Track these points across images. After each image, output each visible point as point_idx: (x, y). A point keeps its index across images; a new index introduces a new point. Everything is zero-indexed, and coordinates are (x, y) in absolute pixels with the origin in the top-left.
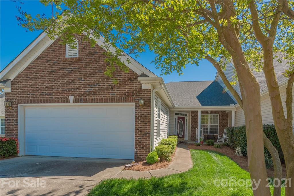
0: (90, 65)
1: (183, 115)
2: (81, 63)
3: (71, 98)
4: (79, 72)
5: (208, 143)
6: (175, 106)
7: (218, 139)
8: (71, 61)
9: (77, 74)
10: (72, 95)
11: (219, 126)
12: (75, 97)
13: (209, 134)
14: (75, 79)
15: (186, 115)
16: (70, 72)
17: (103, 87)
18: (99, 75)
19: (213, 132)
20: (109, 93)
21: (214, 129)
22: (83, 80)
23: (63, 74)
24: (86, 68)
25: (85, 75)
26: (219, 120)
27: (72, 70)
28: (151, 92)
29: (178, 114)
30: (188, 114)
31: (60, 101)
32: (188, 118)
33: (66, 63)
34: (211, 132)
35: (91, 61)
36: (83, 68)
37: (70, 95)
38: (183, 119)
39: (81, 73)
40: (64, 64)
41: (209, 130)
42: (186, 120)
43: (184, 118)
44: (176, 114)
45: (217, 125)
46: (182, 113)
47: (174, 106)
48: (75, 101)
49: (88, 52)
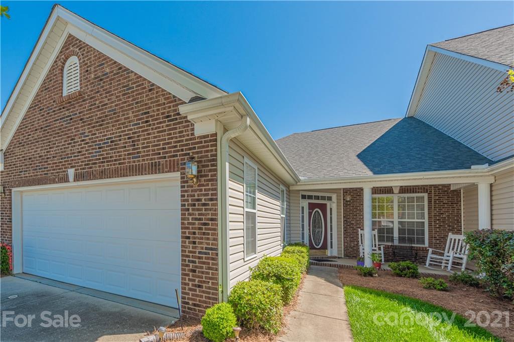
0: (97, 102)
1: (323, 198)
2: (84, 101)
3: (71, 172)
4: (81, 120)
5: (398, 271)
6: (299, 180)
7: (428, 259)
8: (70, 102)
9: (78, 124)
10: (72, 167)
11: (430, 225)
12: (76, 170)
13: (396, 243)
14: (75, 135)
15: (331, 200)
16: (69, 123)
17: (118, 144)
18: (110, 119)
19: (411, 240)
20: (129, 154)
21: (411, 232)
22: (86, 134)
23: (60, 129)
24: (91, 109)
25: (89, 124)
26: (430, 208)
27: (71, 119)
28: (216, 140)
29: (310, 197)
30: (334, 197)
31: (57, 180)
32: (334, 206)
33: (64, 108)
34: (401, 239)
35: (98, 94)
36: (87, 110)
37: (70, 166)
38: (323, 207)
39: (83, 122)
40: (60, 109)
41: (396, 235)
42: (331, 209)
43: (325, 205)
44: (304, 197)
45: (424, 222)
46: (320, 194)
47: (297, 181)
48: (78, 177)
49: (93, 76)
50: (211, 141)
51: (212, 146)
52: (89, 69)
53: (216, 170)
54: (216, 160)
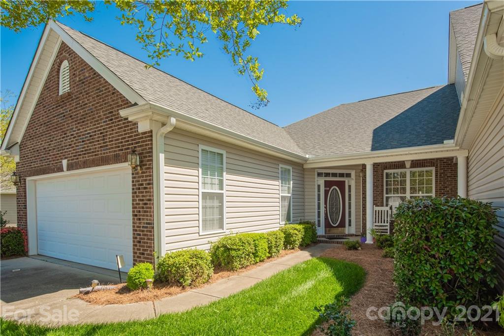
0: (81, 102)
2: (72, 100)
3: (65, 163)
4: (71, 117)
8: (63, 101)
9: (69, 120)
10: (66, 158)
12: (68, 161)
14: (67, 130)
16: (63, 119)
17: (94, 139)
18: (89, 116)
20: (101, 147)
22: (74, 130)
23: (57, 125)
24: (77, 108)
25: (76, 121)
27: (64, 116)
28: (151, 136)
31: (56, 169)
33: (59, 106)
35: (81, 95)
36: (75, 109)
37: (64, 157)
39: (72, 119)
40: (57, 107)
48: (70, 167)
49: (78, 79)
50: (148, 136)
51: (149, 140)
52: (75, 73)
53: (152, 160)
54: (152, 152)
